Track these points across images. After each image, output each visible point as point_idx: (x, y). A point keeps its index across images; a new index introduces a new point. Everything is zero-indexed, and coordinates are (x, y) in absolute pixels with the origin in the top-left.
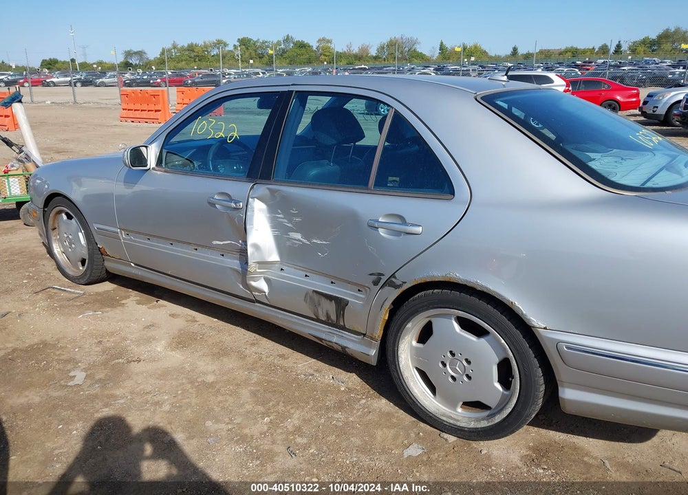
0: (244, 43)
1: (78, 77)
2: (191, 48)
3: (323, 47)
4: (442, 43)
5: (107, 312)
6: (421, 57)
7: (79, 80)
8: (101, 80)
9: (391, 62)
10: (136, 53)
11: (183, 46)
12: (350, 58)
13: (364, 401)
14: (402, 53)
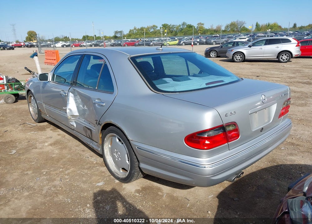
0: (165, 26)
1: (93, 43)
2: (142, 29)
3: (200, 27)
4: (257, 23)
5: (38, 132)
6: (246, 30)
7: (94, 44)
8: (102, 44)
9: (231, 33)
10: (119, 32)
11: (139, 28)
12: (212, 32)
13: (98, 167)
14: (237, 28)
